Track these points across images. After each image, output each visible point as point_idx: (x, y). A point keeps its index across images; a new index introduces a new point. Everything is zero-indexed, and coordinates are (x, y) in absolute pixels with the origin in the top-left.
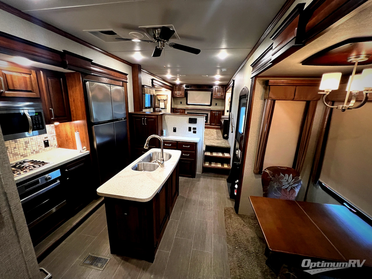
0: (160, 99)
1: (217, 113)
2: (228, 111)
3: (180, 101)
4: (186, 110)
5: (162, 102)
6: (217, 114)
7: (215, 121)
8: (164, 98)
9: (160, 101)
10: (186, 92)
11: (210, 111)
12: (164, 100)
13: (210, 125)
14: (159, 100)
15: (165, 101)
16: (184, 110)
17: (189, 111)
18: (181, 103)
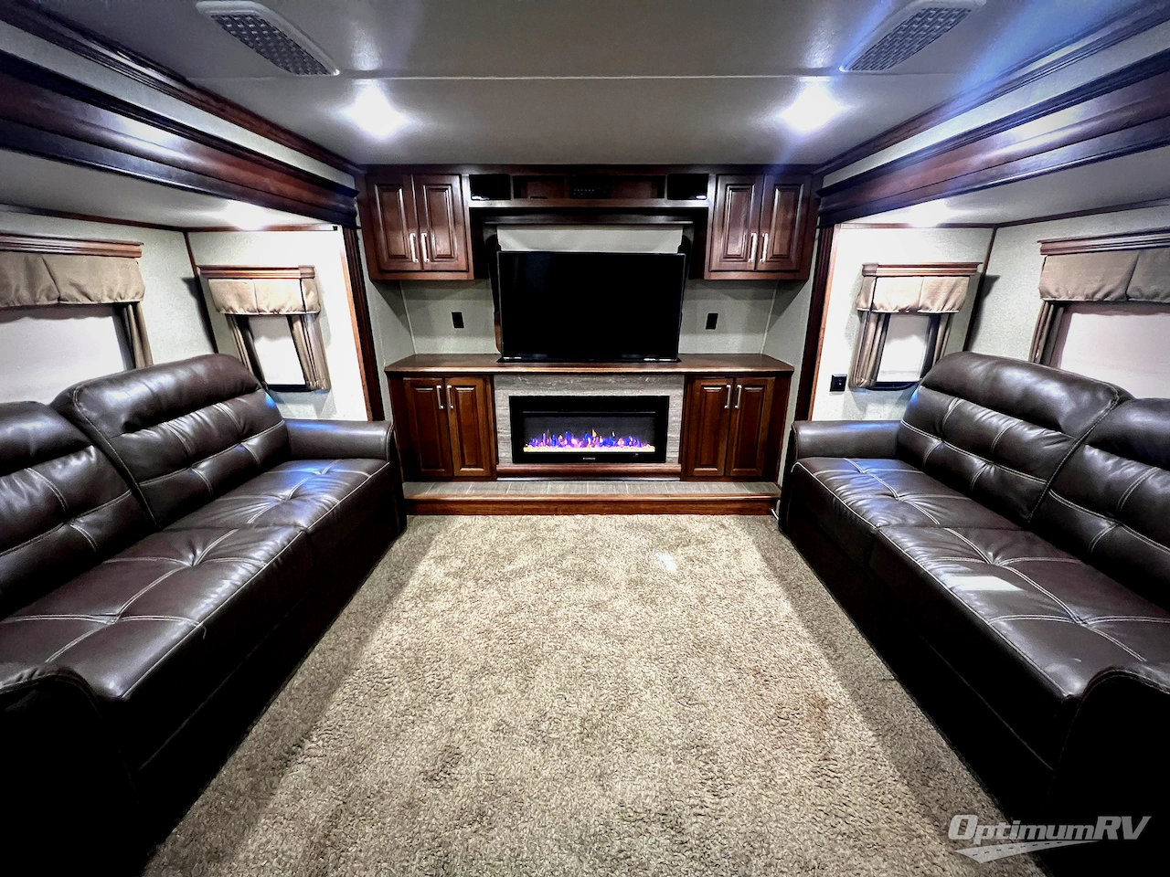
0: (240, 312)
1: (734, 390)
2: (838, 384)
3: (445, 307)
4: (496, 379)
5: (272, 336)
6: (734, 401)
7: (723, 448)
8: (278, 295)
9: (252, 322)
10: (487, 234)
11: (682, 379)
12: (291, 319)
13: (686, 475)
14: (243, 323)
15: (298, 325)
16: (479, 383)
17: (518, 388)
18: (458, 320)
